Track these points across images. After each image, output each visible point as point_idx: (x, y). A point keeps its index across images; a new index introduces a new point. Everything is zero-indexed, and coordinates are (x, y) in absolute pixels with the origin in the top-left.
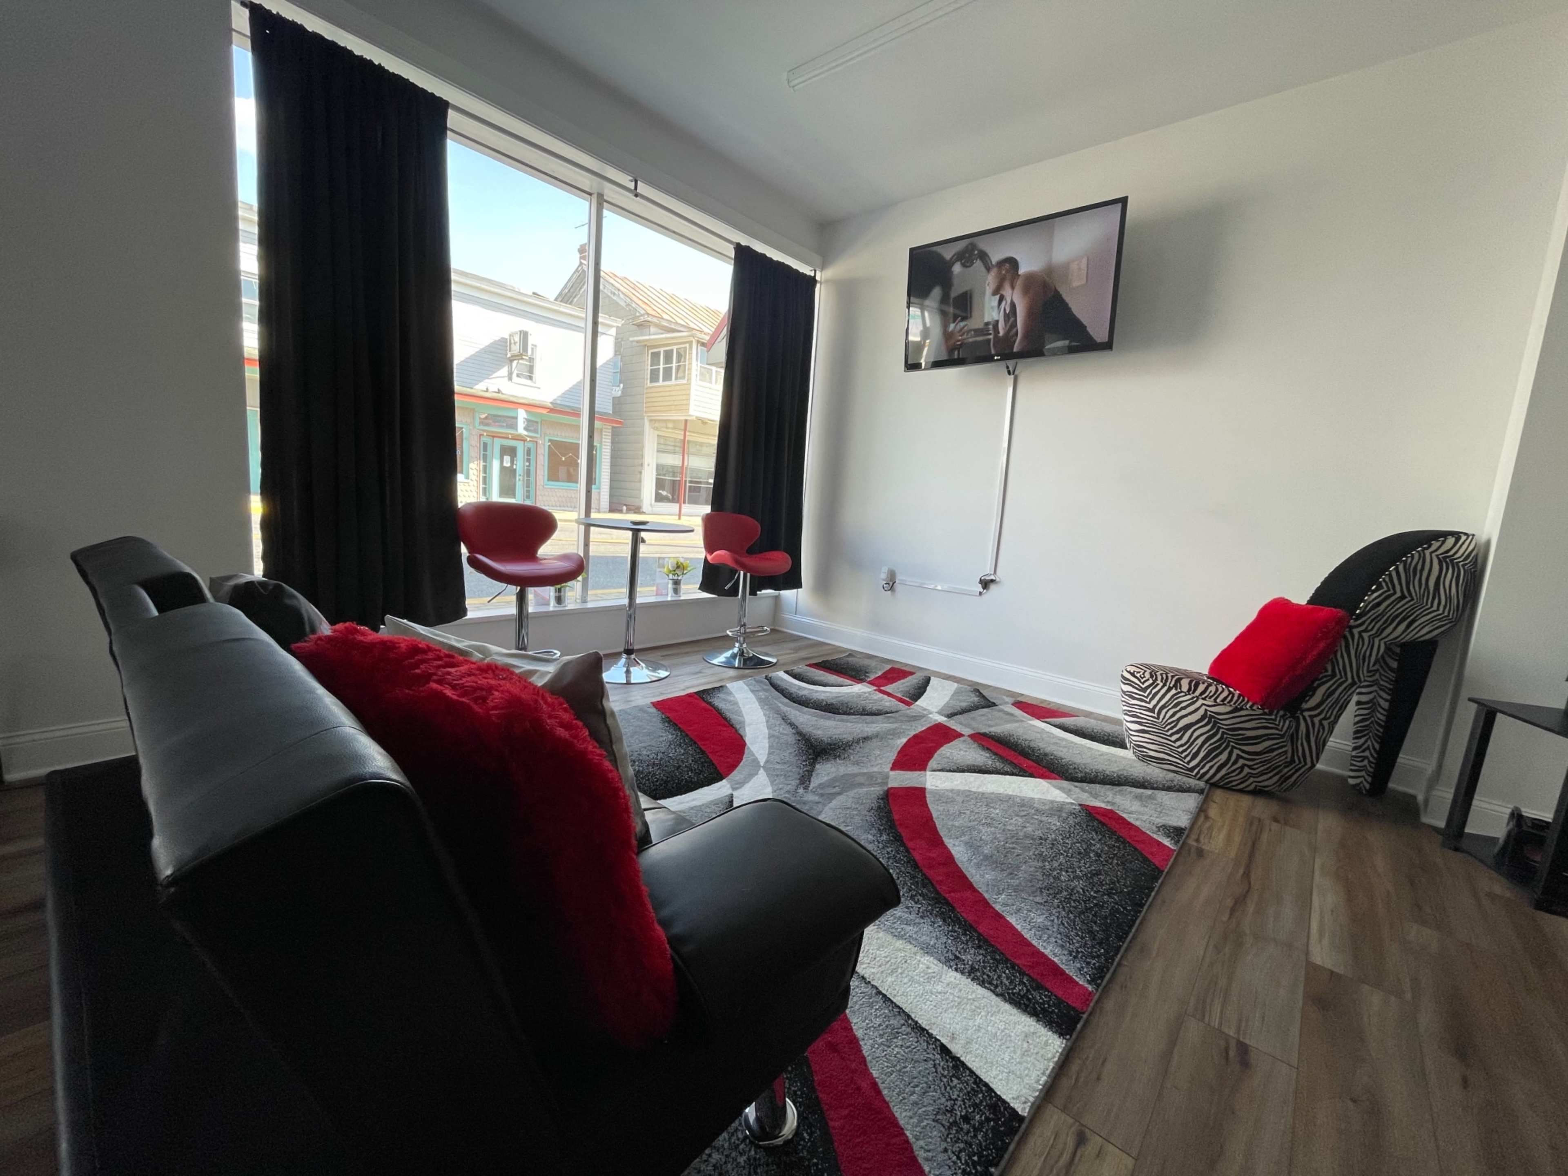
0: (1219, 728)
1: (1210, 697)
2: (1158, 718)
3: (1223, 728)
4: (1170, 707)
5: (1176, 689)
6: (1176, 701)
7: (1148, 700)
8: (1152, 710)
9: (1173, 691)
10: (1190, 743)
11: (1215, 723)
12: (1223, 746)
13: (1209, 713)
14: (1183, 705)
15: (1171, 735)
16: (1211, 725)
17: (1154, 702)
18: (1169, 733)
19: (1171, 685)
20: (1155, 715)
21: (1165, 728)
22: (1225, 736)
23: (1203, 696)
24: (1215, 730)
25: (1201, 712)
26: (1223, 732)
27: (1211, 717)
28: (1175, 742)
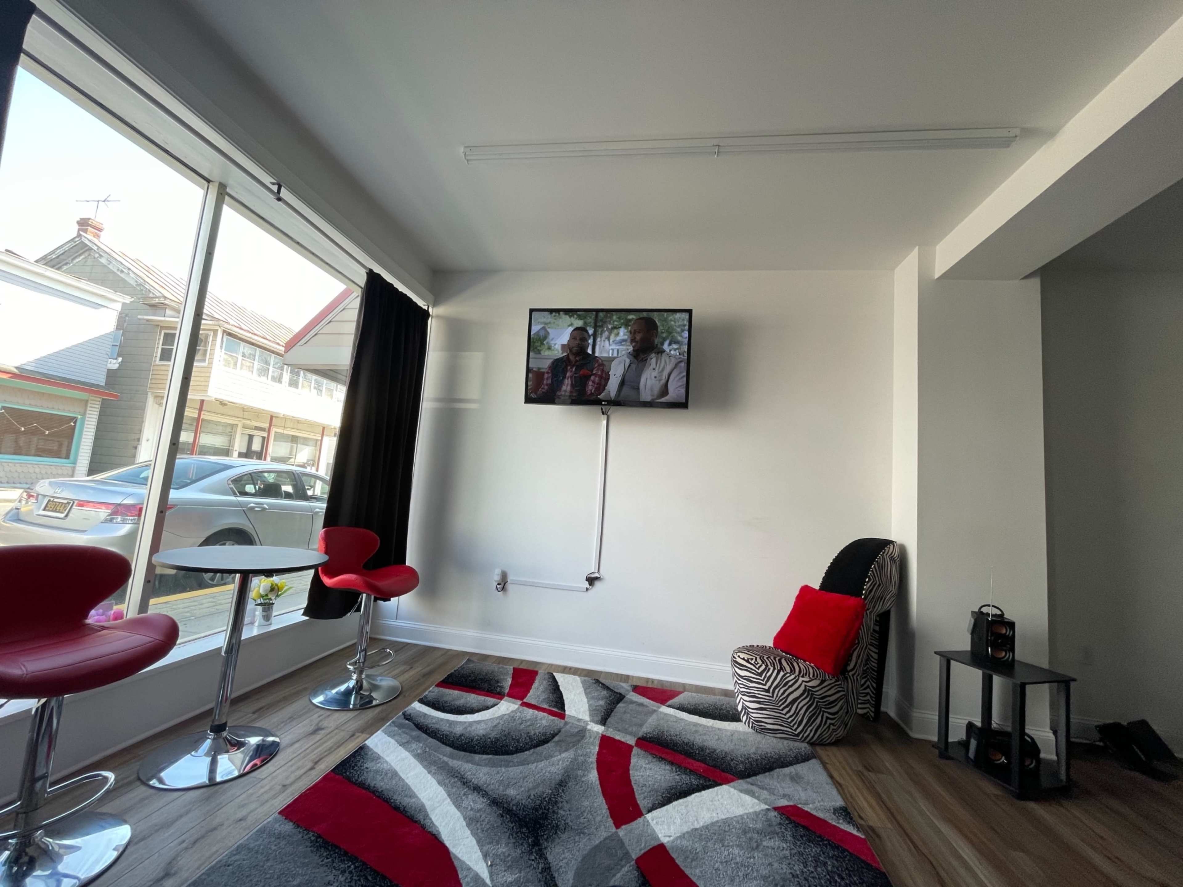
0: (815, 698)
1: (806, 675)
2: (773, 697)
3: (817, 698)
4: (781, 686)
5: (783, 672)
6: (785, 682)
7: (764, 683)
8: (767, 691)
9: (782, 674)
10: (796, 713)
11: (812, 694)
12: (818, 712)
13: (807, 688)
14: (790, 684)
15: (782, 710)
16: (809, 697)
17: (769, 684)
18: (781, 708)
19: (779, 668)
20: (771, 695)
21: (778, 704)
22: (819, 704)
23: (802, 674)
24: (812, 701)
25: (803, 687)
26: (817, 701)
27: (809, 690)
28: (785, 715)
